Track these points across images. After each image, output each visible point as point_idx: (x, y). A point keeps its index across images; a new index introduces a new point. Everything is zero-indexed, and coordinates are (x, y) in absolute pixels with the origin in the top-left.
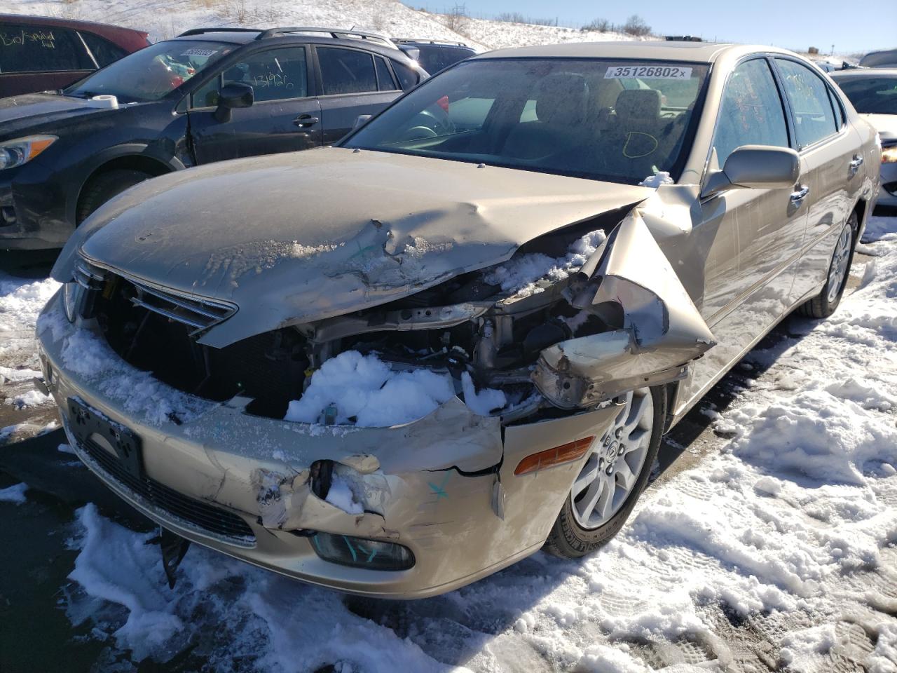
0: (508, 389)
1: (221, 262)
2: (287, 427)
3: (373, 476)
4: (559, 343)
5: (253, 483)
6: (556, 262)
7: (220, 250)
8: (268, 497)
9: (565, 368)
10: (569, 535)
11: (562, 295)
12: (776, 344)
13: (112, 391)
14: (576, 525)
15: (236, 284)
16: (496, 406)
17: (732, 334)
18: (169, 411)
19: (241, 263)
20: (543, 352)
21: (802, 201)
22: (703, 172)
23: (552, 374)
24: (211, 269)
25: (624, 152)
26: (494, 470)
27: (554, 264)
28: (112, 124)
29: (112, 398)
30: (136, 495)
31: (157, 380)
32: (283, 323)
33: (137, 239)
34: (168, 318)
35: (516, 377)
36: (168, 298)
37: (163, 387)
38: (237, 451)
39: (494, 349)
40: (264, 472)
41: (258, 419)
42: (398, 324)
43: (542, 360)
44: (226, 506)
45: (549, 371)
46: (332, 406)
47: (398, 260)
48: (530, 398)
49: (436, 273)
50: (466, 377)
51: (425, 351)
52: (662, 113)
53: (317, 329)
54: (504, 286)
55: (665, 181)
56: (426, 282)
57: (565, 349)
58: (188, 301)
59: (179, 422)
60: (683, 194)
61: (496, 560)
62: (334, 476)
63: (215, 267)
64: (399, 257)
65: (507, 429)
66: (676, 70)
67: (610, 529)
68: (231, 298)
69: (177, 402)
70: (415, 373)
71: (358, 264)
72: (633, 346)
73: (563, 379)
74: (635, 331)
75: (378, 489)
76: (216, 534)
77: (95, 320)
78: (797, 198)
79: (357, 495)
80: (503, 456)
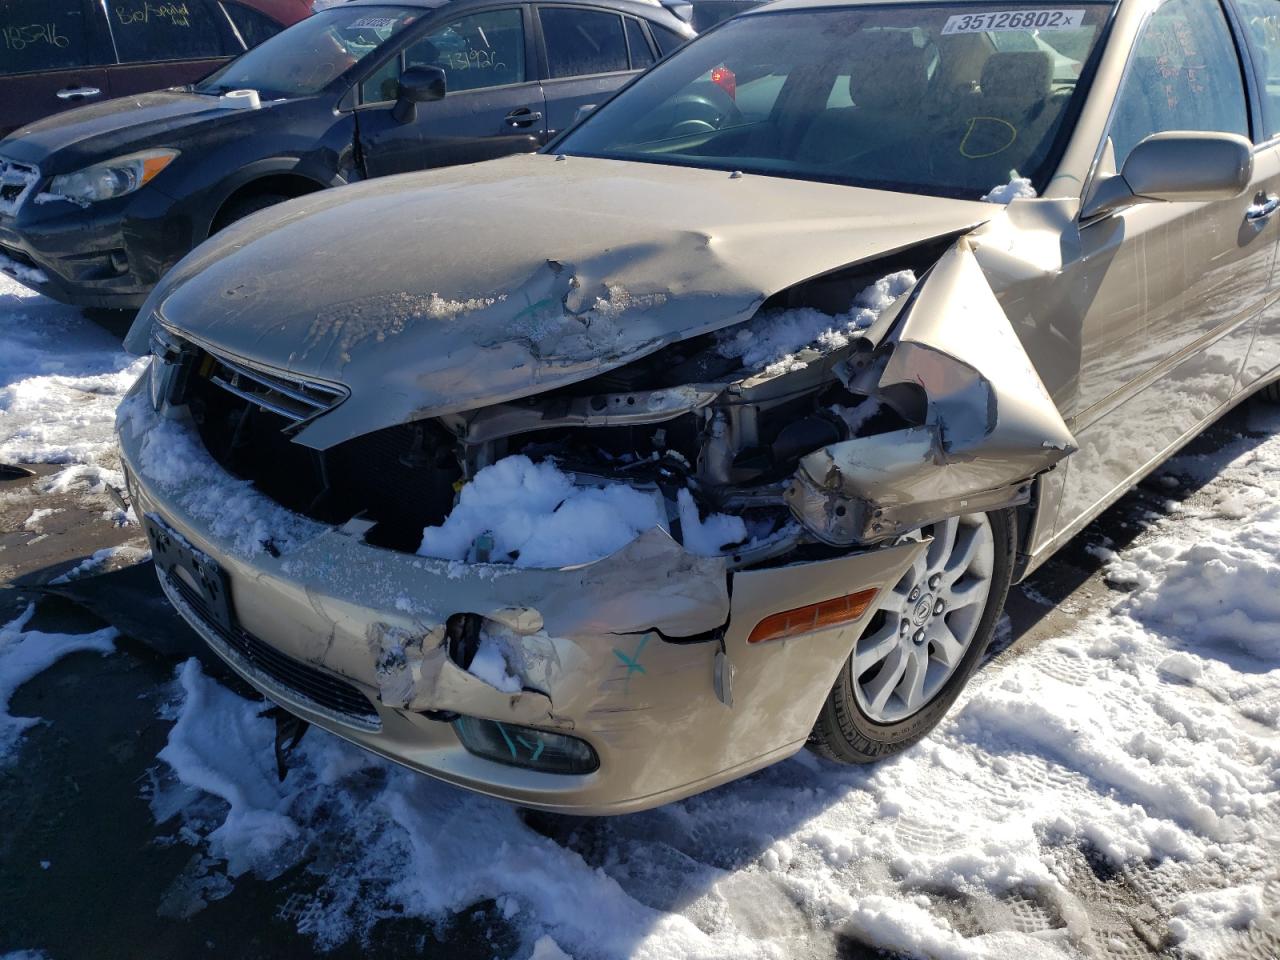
0: (751, 515)
1: (329, 325)
2: (417, 564)
3: (535, 638)
4: (828, 447)
5: (371, 642)
6: (833, 321)
7: (331, 307)
8: (389, 663)
9: (837, 486)
10: (848, 731)
11: (835, 374)
12: (1223, 447)
13: (197, 507)
14: (860, 716)
15: (346, 357)
16: (730, 541)
17: (1146, 428)
18: (265, 536)
19: (356, 326)
20: (803, 460)
21: (1267, 219)
22: (1088, 177)
23: (817, 493)
24: (314, 336)
25: (961, 149)
26: (716, 634)
27: (828, 325)
28: (252, 130)
29: (195, 517)
30: (232, 651)
31: (257, 492)
32: (413, 414)
33: (224, 294)
34: (259, 407)
35: (765, 497)
36: (260, 378)
37: (263, 503)
38: (347, 597)
39: (728, 454)
40: (384, 626)
41: (380, 553)
42: (587, 416)
43: (802, 472)
44: (337, 672)
45: (813, 489)
46: (488, 535)
47: (584, 322)
48: (783, 529)
49: (637, 341)
50: (685, 497)
51: (627, 457)
52: (1054, 87)
53: (469, 423)
54: (746, 360)
55: (1022, 194)
56: (624, 353)
57: (835, 456)
58: (283, 381)
59: (276, 553)
60: (1051, 214)
61: (738, 760)
62: (482, 636)
63: (321, 333)
64: (585, 316)
65: (736, 575)
66: (1058, 15)
67: (919, 723)
68: (341, 378)
69: (278, 525)
70: (608, 489)
71: (525, 328)
72: (937, 453)
73: (835, 500)
74: (942, 430)
75: (542, 657)
76: (330, 710)
77: (186, 408)
78: (1258, 215)
79: (512, 665)
80: (729, 614)
